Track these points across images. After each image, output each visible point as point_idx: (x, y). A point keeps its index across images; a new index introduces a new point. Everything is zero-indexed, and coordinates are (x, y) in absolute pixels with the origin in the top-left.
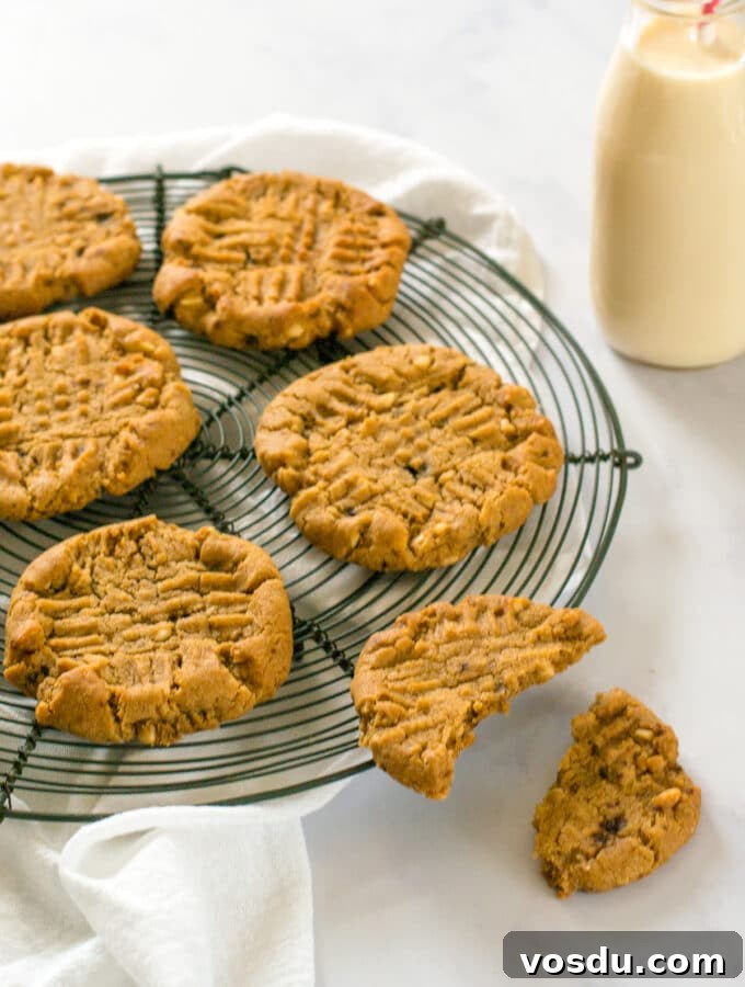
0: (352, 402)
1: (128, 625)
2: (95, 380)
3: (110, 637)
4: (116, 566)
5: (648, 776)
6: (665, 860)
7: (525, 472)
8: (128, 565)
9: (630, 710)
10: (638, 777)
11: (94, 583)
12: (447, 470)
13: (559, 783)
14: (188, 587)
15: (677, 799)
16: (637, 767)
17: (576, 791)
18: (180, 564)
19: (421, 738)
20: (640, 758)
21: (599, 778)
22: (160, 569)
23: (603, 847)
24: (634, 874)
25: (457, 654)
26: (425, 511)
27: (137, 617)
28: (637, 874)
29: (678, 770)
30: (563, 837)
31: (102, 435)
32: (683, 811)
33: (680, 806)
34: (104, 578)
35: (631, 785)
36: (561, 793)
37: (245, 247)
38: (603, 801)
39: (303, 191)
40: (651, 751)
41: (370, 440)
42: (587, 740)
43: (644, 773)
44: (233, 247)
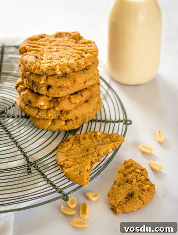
5: (140, 182)
6: (146, 204)
9: (134, 165)
10: (137, 182)
13: (115, 184)
15: (149, 187)
16: (137, 180)
17: (120, 186)
20: (137, 177)
21: (126, 182)
23: (128, 201)
24: (137, 208)
28: (138, 208)
29: (148, 180)
30: (117, 198)
32: (150, 190)
33: (150, 189)
35: (135, 184)
36: (116, 187)
38: (128, 188)
40: (140, 175)
42: (122, 173)
43: (139, 181)
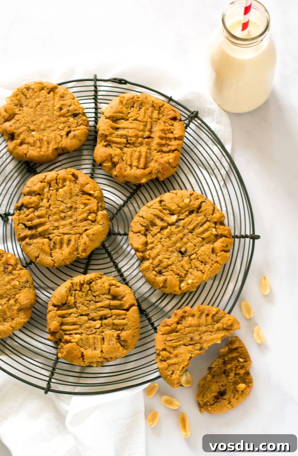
0: (162, 220)
1: (86, 322)
2: (74, 206)
3: (81, 326)
4: (82, 295)
5: (238, 376)
7: (219, 256)
8: (87, 295)
11: (75, 302)
12: (193, 254)
14: (106, 307)
15: (244, 388)
16: (235, 372)
17: (214, 377)
18: (104, 296)
19: (172, 368)
21: (223, 373)
22: (97, 297)
23: (216, 402)
25: (190, 333)
26: (185, 272)
27: (90, 317)
31: (77, 234)
32: (245, 393)
33: (244, 391)
34: (79, 300)
36: (209, 377)
37: (126, 137)
38: (221, 383)
39: (147, 106)
41: (168, 239)
42: (223, 358)
44: (121, 136)
